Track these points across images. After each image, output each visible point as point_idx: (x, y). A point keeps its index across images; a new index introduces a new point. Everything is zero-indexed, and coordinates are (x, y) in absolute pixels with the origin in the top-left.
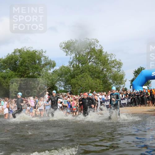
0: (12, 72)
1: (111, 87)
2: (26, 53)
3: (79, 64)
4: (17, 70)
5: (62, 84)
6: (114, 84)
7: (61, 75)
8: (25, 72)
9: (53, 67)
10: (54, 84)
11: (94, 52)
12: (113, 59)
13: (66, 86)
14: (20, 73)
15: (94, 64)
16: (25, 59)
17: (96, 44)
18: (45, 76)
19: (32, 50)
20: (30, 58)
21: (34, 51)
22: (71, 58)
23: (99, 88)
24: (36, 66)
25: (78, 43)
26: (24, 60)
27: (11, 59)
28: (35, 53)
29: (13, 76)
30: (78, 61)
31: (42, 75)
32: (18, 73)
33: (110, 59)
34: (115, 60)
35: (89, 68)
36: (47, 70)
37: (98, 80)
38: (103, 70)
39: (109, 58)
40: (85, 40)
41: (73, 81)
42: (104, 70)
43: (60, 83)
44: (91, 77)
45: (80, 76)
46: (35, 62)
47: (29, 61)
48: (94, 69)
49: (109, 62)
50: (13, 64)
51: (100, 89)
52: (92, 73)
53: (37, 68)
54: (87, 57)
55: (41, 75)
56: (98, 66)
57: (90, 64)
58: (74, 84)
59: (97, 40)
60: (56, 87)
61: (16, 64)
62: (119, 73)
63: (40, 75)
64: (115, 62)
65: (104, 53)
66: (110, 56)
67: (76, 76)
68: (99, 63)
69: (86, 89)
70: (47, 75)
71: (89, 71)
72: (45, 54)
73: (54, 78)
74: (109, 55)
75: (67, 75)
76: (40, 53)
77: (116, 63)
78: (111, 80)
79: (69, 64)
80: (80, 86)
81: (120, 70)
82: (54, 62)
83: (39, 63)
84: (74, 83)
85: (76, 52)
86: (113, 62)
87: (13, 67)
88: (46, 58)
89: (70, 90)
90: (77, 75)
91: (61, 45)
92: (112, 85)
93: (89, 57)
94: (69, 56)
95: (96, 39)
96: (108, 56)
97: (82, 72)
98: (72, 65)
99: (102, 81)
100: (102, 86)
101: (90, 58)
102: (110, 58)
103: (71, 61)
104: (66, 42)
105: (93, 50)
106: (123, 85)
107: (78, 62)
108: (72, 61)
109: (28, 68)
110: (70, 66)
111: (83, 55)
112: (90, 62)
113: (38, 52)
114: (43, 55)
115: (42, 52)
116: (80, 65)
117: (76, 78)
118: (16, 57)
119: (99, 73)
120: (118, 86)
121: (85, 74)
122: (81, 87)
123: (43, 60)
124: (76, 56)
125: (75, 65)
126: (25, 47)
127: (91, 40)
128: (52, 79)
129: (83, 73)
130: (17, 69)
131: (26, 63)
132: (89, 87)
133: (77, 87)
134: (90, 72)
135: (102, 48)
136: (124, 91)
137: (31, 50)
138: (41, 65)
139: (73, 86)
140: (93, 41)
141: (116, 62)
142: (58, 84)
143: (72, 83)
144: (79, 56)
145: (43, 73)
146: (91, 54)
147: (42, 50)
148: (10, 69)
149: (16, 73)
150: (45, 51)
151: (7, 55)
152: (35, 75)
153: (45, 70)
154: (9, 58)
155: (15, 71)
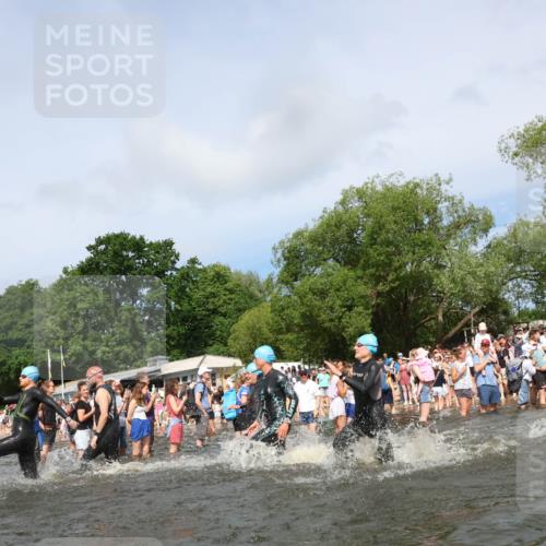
0: (346, 271)
2: (384, 196)
4: (362, 261)
5: (527, 286)
7: (516, 257)
8: (388, 265)
9: (486, 231)
10: (497, 292)
13: (542, 294)
14: (372, 270)
16: (381, 217)
18: (460, 268)
19: (402, 182)
20: (400, 213)
21: (411, 186)
24: (424, 236)
26: (378, 222)
27: (336, 226)
28: (412, 191)
29: (349, 283)
31: (449, 265)
32: (364, 270)
36: (463, 246)
43: (520, 287)
46: (418, 222)
47: (395, 222)
50: (343, 242)
53: (426, 244)
55: (445, 267)
60: (506, 303)
61: (352, 241)
63: (440, 267)
70: (468, 262)
72: (448, 187)
73: (493, 269)
76: (430, 189)
83: (433, 225)
87: (345, 250)
88: (455, 203)
91: (503, 146)
104: (521, 130)
109: (397, 247)
113: (425, 186)
114: (444, 194)
115: (440, 184)
118: (350, 218)
123: (444, 210)
126: (378, 176)
128: (487, 275)
130: (358, 259)
131: (388, 232)
137: (399, 184)
138: (441, 231)
142: (513, 290)
145: (453, 259)
147: (436, 175)
148: (337, 261)
149: (360, 273)
150: (447, 178)
151: (320, 213)
152: (422, 268)
153: (457, 248)
154: (328, 225)
155: (355, 266)
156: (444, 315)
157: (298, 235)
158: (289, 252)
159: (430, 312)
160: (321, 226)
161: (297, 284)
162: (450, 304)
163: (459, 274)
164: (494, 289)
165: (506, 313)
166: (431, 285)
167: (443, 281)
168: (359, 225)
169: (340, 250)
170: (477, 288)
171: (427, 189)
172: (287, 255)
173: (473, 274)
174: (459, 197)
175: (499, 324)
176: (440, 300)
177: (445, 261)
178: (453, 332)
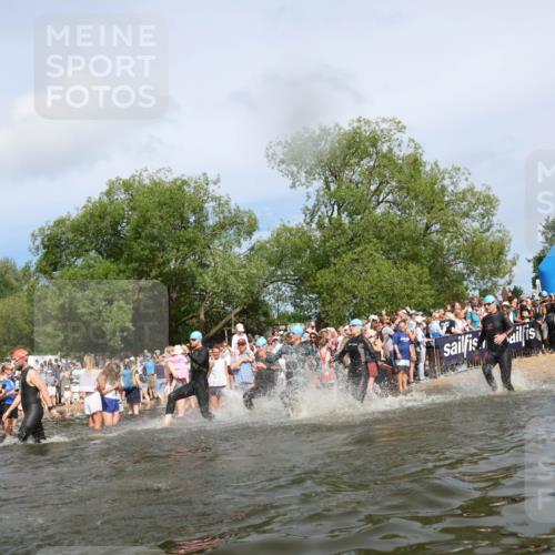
0: (108, 264)
1: (462, 288)
2: (151, 191)
3: (339, 214)
4: (125, 255)
5: (287, 290)
6: (472, 279)
7: (278, 261)
8: (151, 260)
9: (250, 234)
10: (258, 293)
11: (392, 167)
12: (462, 186)
13: (301, 298)
14: (136, 265)
15: (395, 211)
16: (147, 211)
17: (395, 137)
18: (223, 268)
19: (170, 178)
20: (165, 209)
21: (179, 183)
22: (309, 197)
23: (420, 294)
24: (190, 234)
25: (329, 138)
26: (144, 216)
27: (100, 217)
28: (180, 188)
30: (337, 203)
31: (213, 265)
32: (127, 264)
33: (450, 188)
34: (471, 190)
35: (376, 227)
36: (227, 247)
37: (413, 267)
38: (428, 227)
39: (447, 182)
40: (355, 125)
41: (325, 277)
42: (433, 228)
43: (280, 290)
44: (389, 258)
45: (347, 258)
46: (184, 219)
47: (161, 218)
48: (397, 230)
49: (446, 199)
50: (106, 234)
51: (423, 298)
52: (389, 242)
53: (191, 242)
54: (369, 188)
55: (208, 266)
56: (410, 215)
57: (379, 211)
58: (330, 290)
59: (399, 122)
60: (266, 305)
61: (116, 233)
62: (488, 234)
63: (203, 266)
64: (469, 198)
65: (428, 168)
66: (451, 178)
67: (332, 259)
68: (411, 207)
69: (373, 302)
70: (231, 264)
71: (380, 238)
72: (215, 187)
73: (255, 271)
74: (445, 171)
75: (300, 257)
76: (198, 188)
77: (473, 201)
78: (461, 265)
79: (303, 216)
80: (348, 292)
81: (491, 226)
82: (250, 217)
83: (199, 224)
84: (327, 285)
85: (328, 173)
86: (463, 196)
87: (108, 243)
88: (221, 204)
89: (314, 311)
90: (337, 255)
91: (271, 152)
92: (465, 283)
93: (373, 188)
94: (301, 190)
95: (393, 120)
96: (443, 178)
97: (353, 242)
98: (316, 219)
99: (430, 268)
100: (428, 286)
101: (378, 191)
102: (452, 183)
103: (310, 207)
104: (289, 139)
105: (385, 161)
106: (507, 277)
107: (336, 207)
108: (315, 206)
109: (161, 242)
110: (308, 224)
111: (351, 181)
112: (379, 203)
113: (192, 185)
114: (211, 194)
115: (207, 184)
116: (345, 219)
117: (335, 264)
118: (115, 210)
119: (416, 242)
120: (490, 284)
121: (366, 248)
122: (355, 297)
123: (210, 210)
124: (328, 187)
125: (327, 220)
126: (146, 170)
127: (377, 123)
128: (249, 277)
129: (358, 244)
130: (122, 253)
131: (153, 227)
132: (385, 294)
133: (338, 300)
134: (384, 241)
135: (420, 151)
136: (510, 300)
137: (167, 180)
138: (206, 230)
139: (325, 295)
140: (384, 126)
141: (473, 195)
142: (273, 292)
143: (322, 285)
144: (339, 187)
145: (217, 259)
146: (380, 175)
147: (205, 174)
148: (100, 253)
149: (122, 266)
150: (215, 179)
151: (84, 203)
152: (186, 266)
153: (221, 248)
154: (92, 215)
155: (118, 259)
156: (206, 314)
157: (59, 223)
158: (49, 240)
159: (192, 311)
160: (84, 216)
161: (56, 274)
162: (212, 303)
163: (222, 273)
164: (256, 290)
165: (266, 314)
166: (193, 283)
167: (206, 280)
168: (124, 218)
169: (103, 242)
170: (239, 289)
171: (195, 188)
172: (46, 243)
173: (236, 274)
174: (226, 198)
175: (259, 324)
176: (203, 299)
177: (209, 260)
178: (213, 331)
